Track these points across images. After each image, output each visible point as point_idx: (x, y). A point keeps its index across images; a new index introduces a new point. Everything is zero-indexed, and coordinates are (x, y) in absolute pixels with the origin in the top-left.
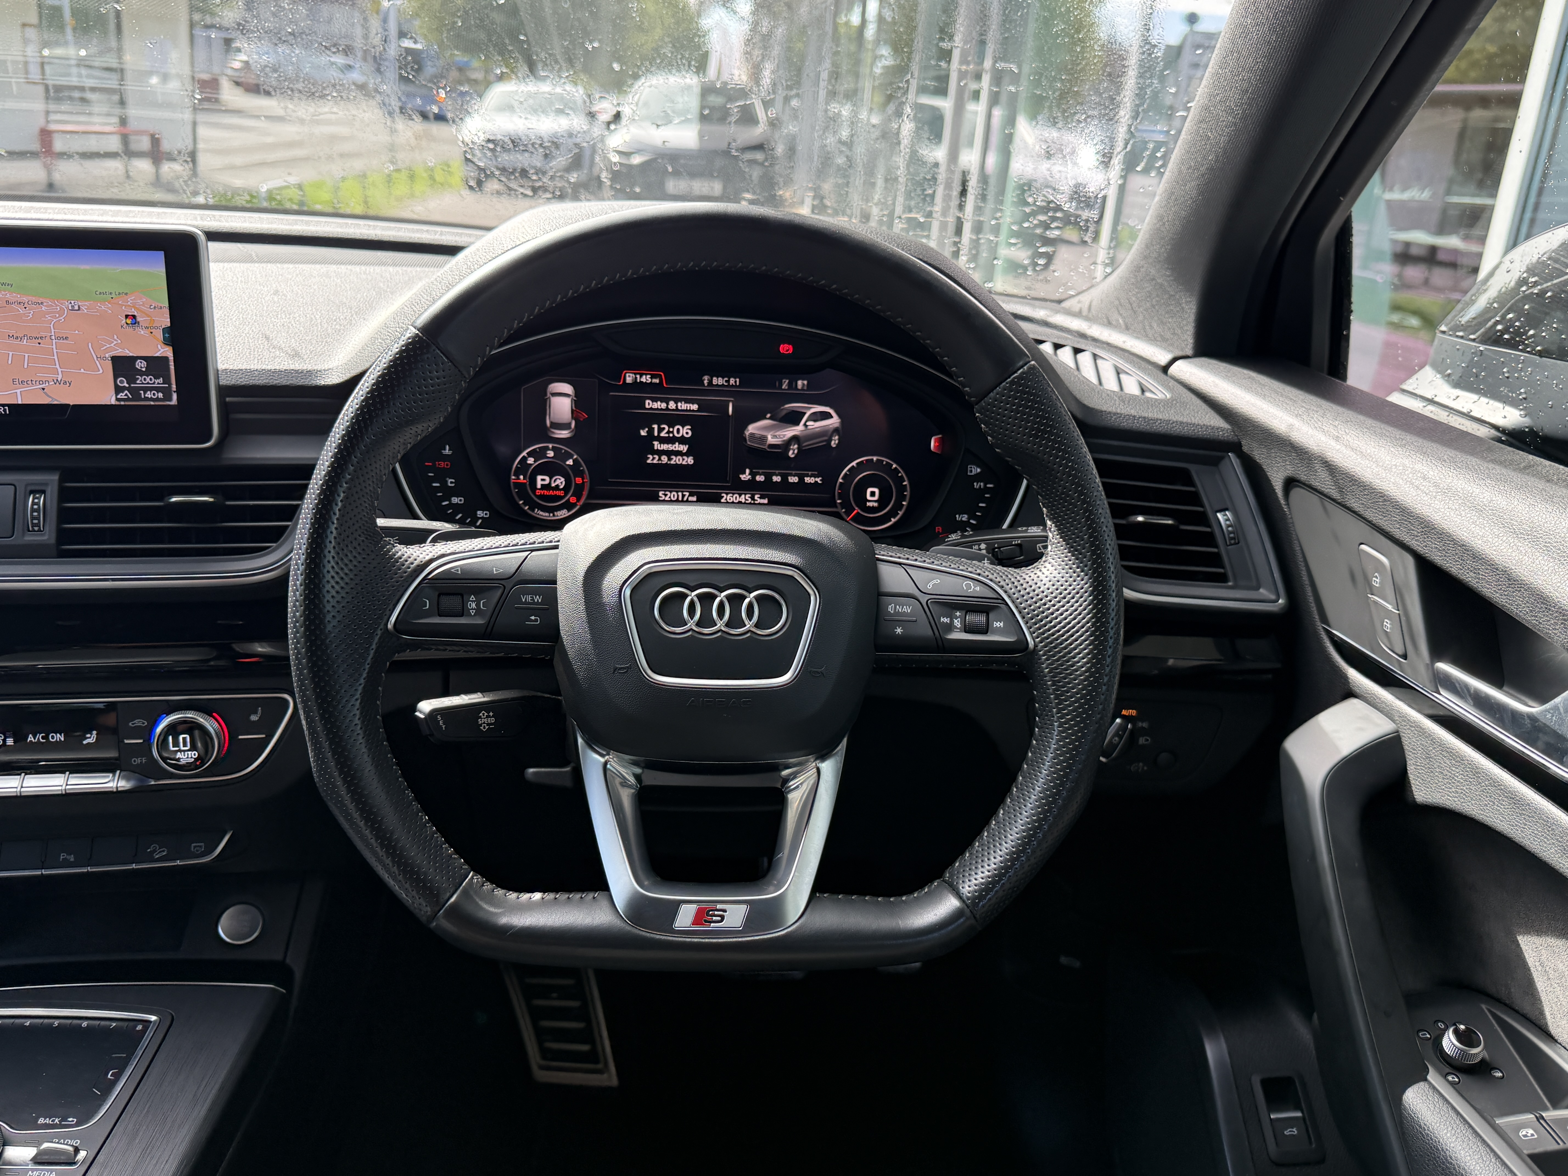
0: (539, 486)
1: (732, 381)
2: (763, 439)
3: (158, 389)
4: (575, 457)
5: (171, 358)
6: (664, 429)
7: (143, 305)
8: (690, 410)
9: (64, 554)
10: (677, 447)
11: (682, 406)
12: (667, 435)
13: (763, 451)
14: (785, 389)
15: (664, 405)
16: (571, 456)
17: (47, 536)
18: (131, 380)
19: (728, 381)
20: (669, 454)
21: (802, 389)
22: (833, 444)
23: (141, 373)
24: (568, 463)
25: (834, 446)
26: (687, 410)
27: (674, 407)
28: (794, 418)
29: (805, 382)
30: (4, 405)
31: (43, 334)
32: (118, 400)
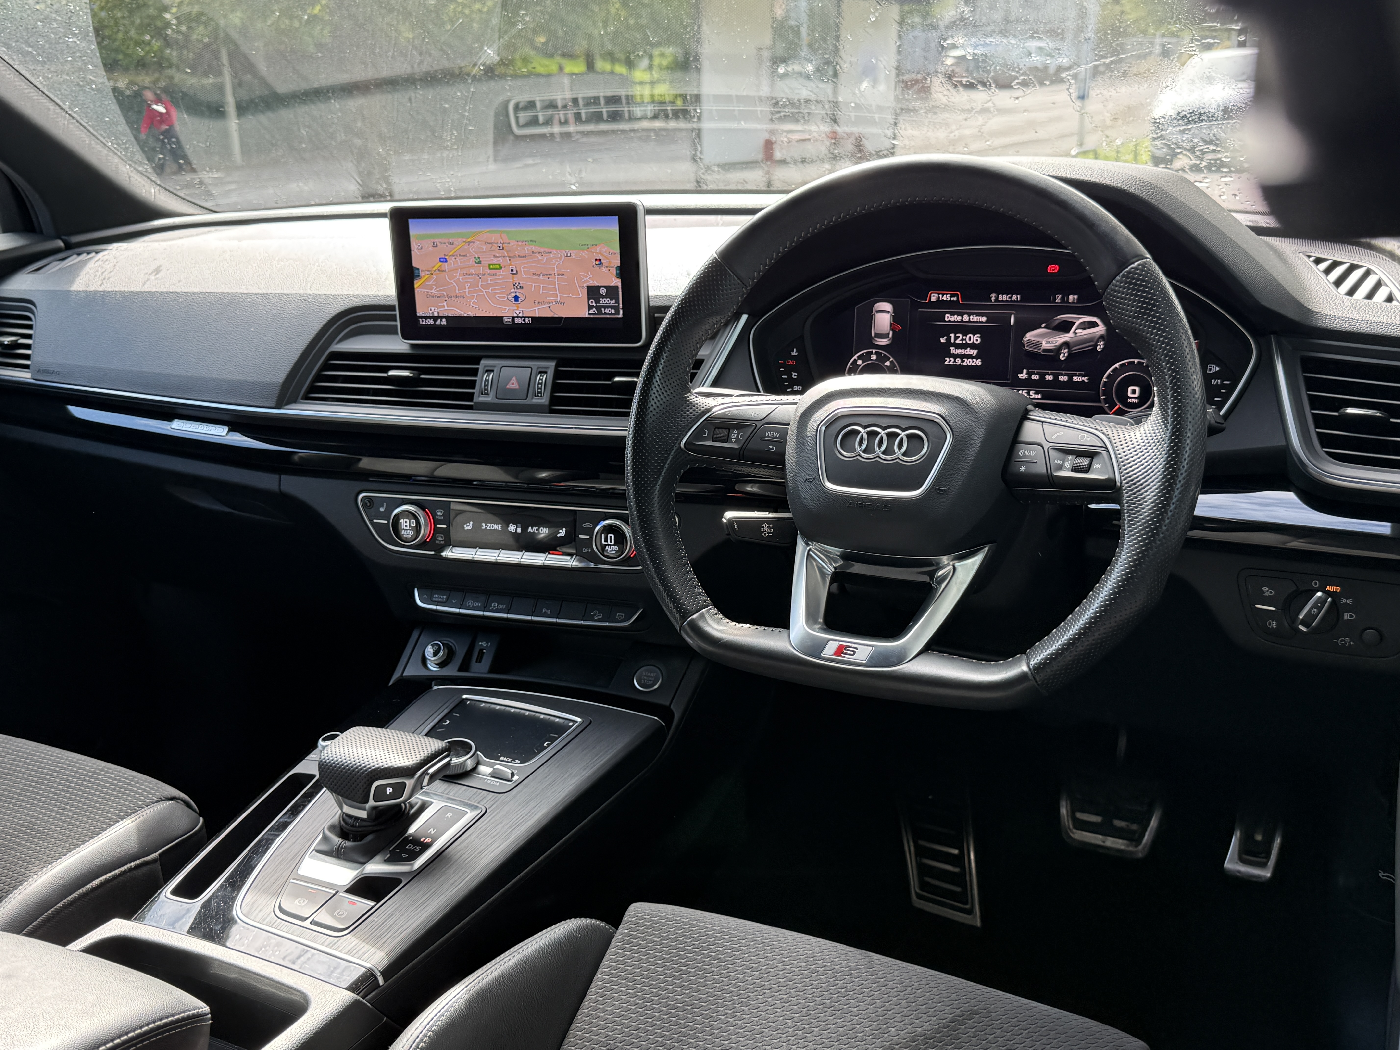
1: (1014, 297)
2: (1038, 345)
3: (612, 307)
4: (891, 359)
5: (620, 287)
6: (959, 337)
7: (606, 252)
8: (980, 322)
9: (552, 412)
10: (969, 351)
11: (974, 318)
12: (961, 342)
13: (1039, 354)
14: (1058, 303)
15: (959, 318)
16: (889, 359)
17: (545, 400)
18: (597, 301)
19: (1011, 297)
20: (962, 357)
23: (603, 297)
24: (886, 364)
25: (1099, 350)
26: (977, 322)
27: (967, 320)
28: (1065, 327)
29: (1076, 297)
30: (528, 317)
31: (551, 272)
32: (589, 314)
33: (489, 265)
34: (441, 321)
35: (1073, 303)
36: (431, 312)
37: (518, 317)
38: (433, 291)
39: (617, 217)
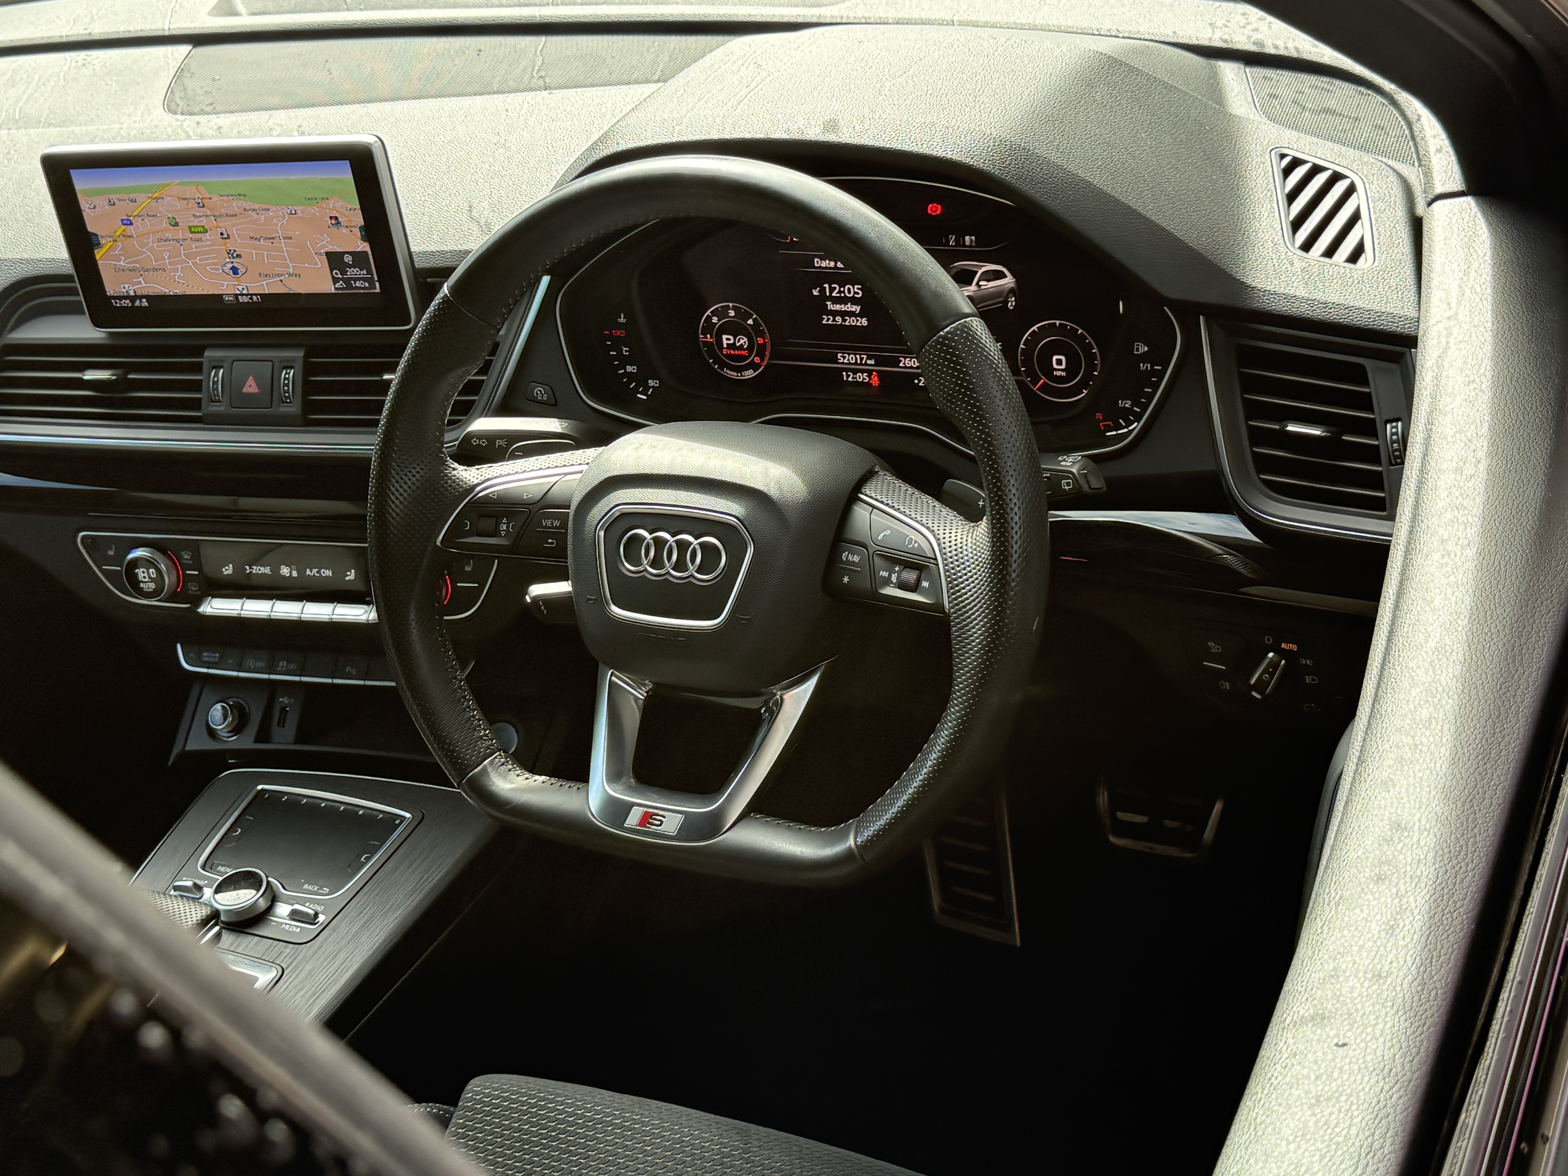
0: (725, 346)
3: (364, 280)
4: (754, 316)
5: (370, 253)
6: (835, 288)
7: (342, 207)
9: (306, 425)
10: (849, 307)
12: (838, 295)
14: (952, 246)
15: (832, 264)
16: (751, 316)
17: (294, 408)
18: (343, 272)
20: (843, 314)
22: (1010, 306)
23: (349, 266)
24: (748, 322)
25: (1012, 308)
28: (965, 277)
29: (973, 239)
30: (256, 295)
31: (274, 235)
32: (336, 289)
33: (190, 227)
34: (141, 302)
35: (970, 246)
36: (124, 290)
37: (242, 295)
38: (122, 263)
39: (348, 161)
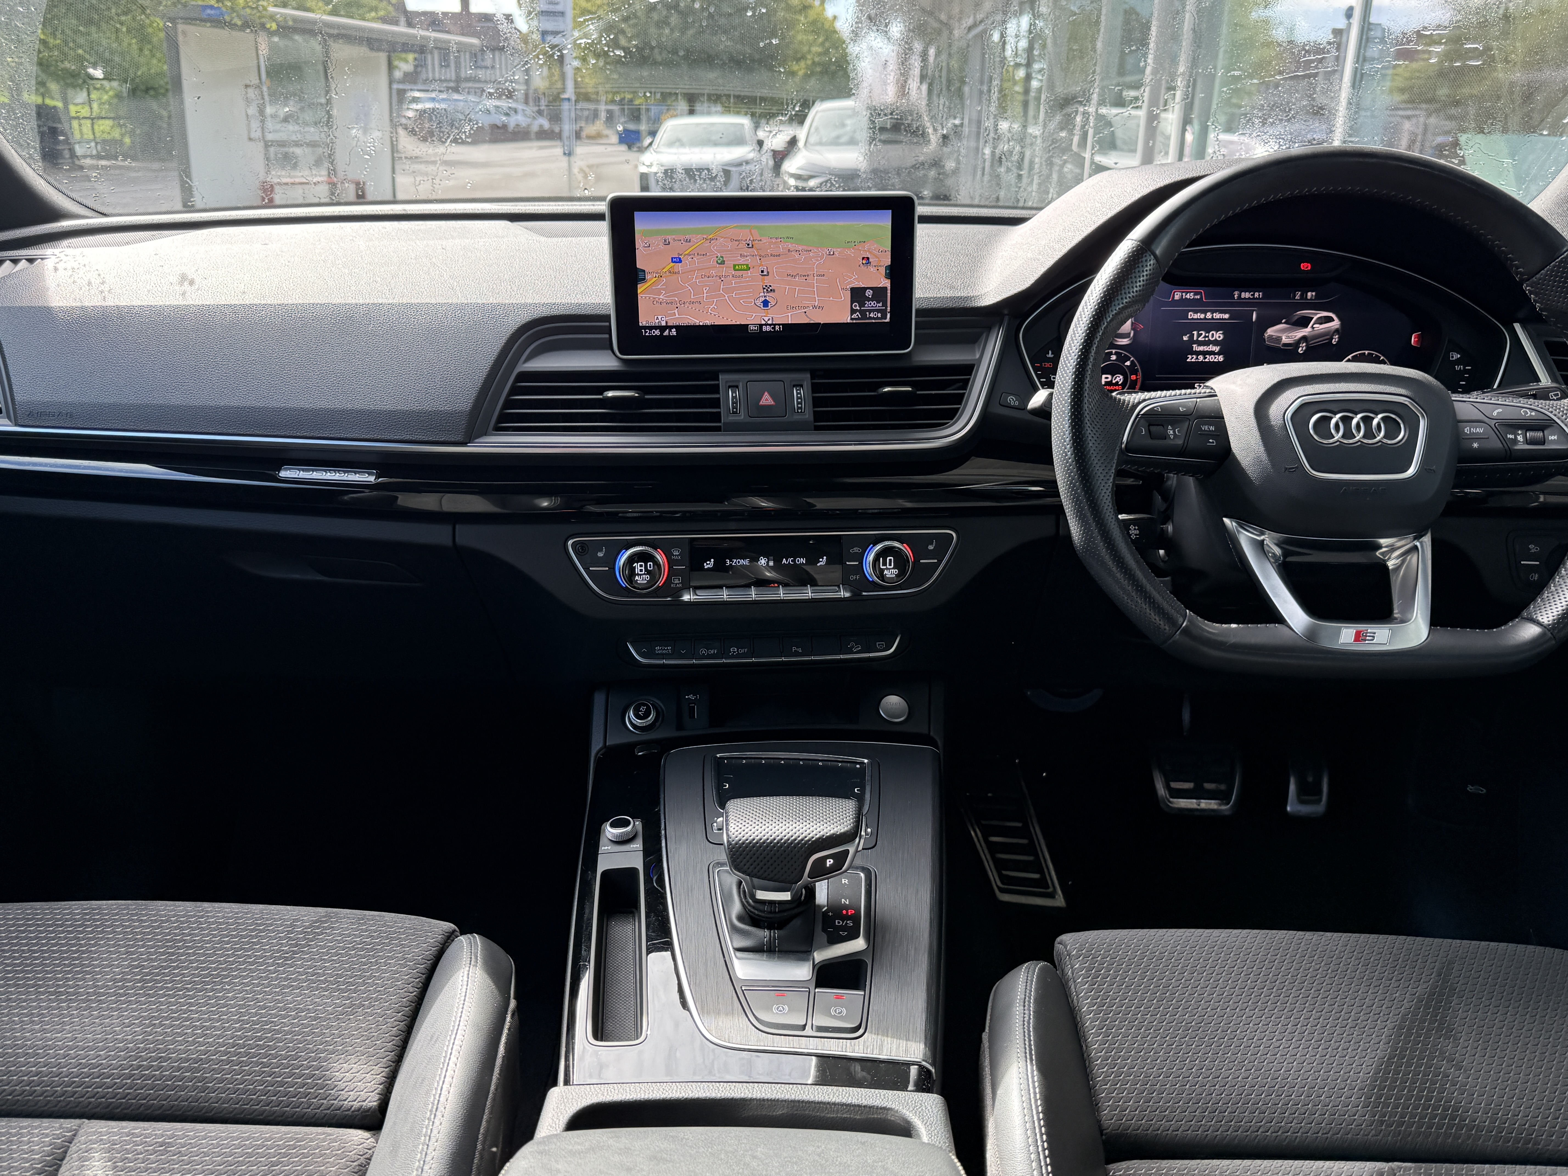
1: (1256, 295)
2: (1279, 339)
3: (878, 311)
4: (1132, 359)
5: (889, 288)
6: (1202, 334)
7: (875, 250)
8: (1222, 319)
9: (817, 428)
10: (1211, 348)
11: (1217, 316)
12: (1204, 339)
13: (1279, 349)
14: (1297, 300)
15: (1202, 316)
16: (1129, 359)
17: (808, 416)
18: (862, 305)
19: (1253, 295)
20: (1204, 353)
21: (1311, 299)
22: (1334, 342)
23: (869, 299)
24: (1126, 364)
26: (1220, 319)
27: (1210, 317)
28: (1304, 322)
29: (1314, 294)
30: (779, 325)
31: (809, 273)
32: (851, 319)
33: (735, 266)
34: (670, 331)
36: (657, 321)
37: (766, 325)
38: (661, 297)
39: (889, 213)
